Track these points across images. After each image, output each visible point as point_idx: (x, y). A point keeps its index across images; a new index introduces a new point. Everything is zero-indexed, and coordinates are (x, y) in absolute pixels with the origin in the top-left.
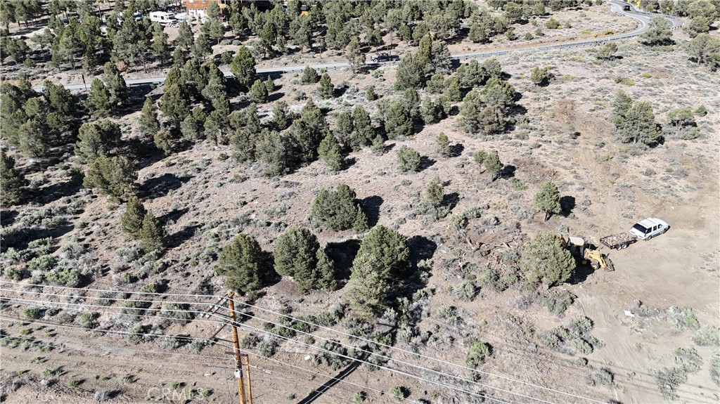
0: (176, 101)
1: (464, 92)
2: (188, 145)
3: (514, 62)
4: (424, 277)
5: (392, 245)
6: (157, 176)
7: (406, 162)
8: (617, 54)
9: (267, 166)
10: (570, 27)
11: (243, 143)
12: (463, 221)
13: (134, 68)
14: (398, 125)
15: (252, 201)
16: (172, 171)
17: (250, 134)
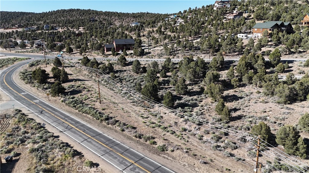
0: (243, 68)
2: (244, 85)
6: (230, 95)
9: (279, 99)
11: (269, 88)
13: (228, 54)
15: (269, 112)
16: (236, 94)
17: (272, 85)
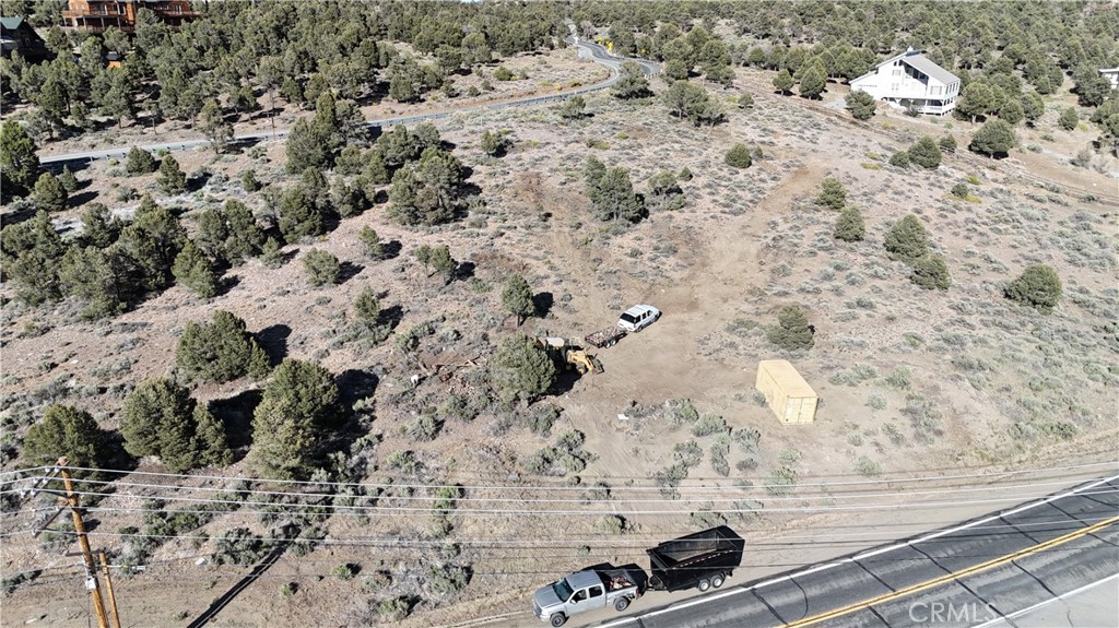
1: (391, 170)
3: (457, 126)
4: (364, 421)
5: (311, 385)
7: (318, 272)
8: (587, 110)
9: (84, 305)
10: (527, 78)
11: (33, 273)
12: (411, 341)
14: (299, 221)
15: (67, 360)
17: (44, 260)
